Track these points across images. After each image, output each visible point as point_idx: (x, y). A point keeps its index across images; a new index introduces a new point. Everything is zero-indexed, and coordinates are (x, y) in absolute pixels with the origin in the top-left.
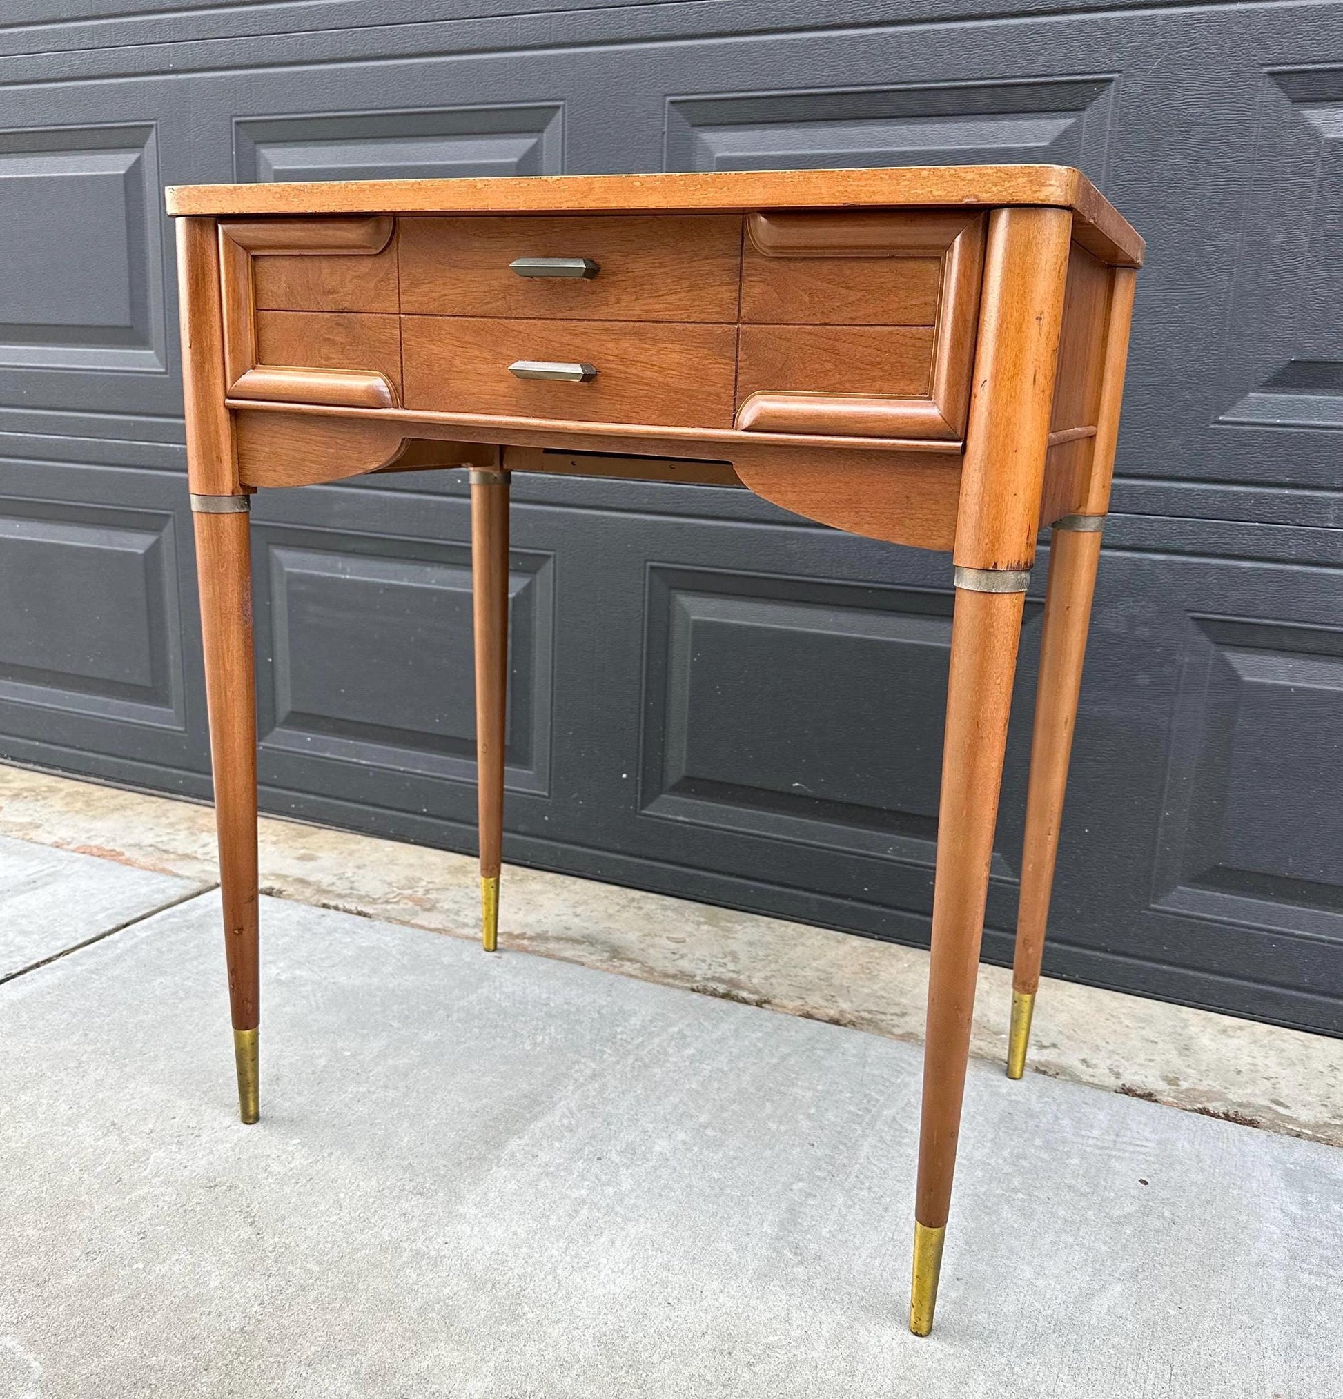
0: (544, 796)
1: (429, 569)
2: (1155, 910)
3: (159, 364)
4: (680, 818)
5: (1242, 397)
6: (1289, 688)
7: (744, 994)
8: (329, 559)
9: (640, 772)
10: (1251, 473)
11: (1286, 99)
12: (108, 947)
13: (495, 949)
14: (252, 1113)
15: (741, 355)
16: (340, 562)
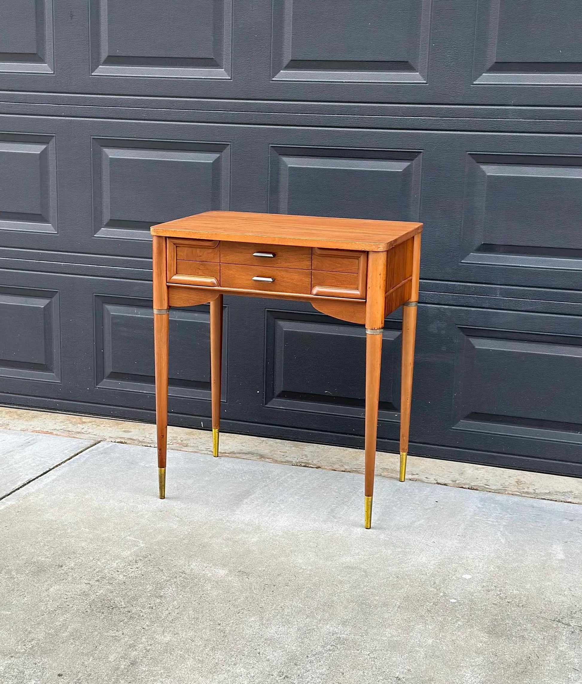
0: (225, 402)
1: (174, 312)
2: (454, 429)
3: (53, 229)
4: (281, 408)
5: (468, 254)
6: (490, 350)
7: (311, 466)
8: (130, 309)
9: (265, 390)
10: (473, 279)
11: (475, 162)
12: (73, 462)
13: (218, 456)
14: (163, 495)
15: (312, 277)
16: (135, 310)
